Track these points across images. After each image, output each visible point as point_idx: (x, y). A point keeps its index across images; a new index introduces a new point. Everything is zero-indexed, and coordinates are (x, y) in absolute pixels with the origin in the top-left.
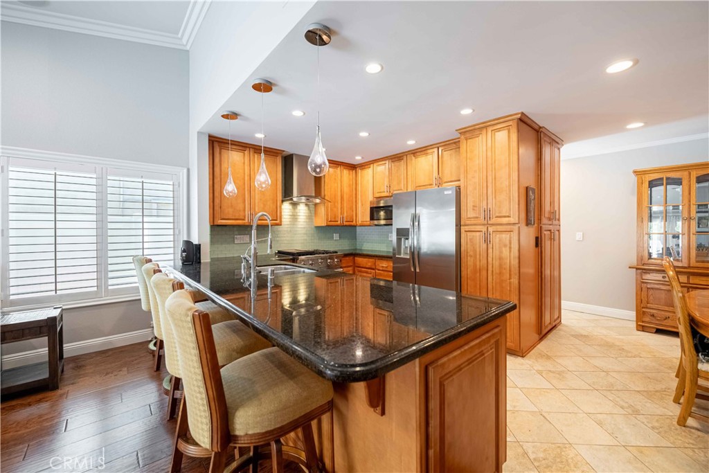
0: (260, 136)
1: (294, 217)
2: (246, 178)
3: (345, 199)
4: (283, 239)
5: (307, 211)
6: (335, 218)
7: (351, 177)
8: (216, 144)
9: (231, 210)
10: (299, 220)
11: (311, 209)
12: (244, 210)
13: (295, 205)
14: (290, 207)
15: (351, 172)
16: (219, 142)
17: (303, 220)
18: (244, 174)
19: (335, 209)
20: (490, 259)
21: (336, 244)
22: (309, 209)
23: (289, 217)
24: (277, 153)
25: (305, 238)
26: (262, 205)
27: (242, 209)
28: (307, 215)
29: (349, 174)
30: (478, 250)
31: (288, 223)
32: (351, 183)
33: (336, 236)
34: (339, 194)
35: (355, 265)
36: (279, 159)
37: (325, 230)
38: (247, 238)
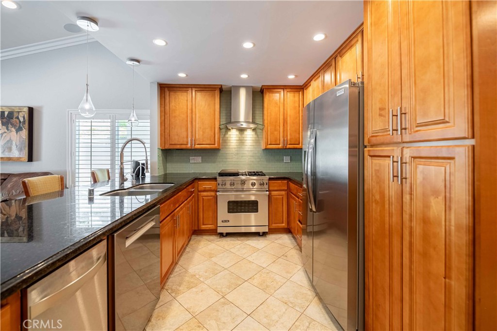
0: (182, 75)
1: (241, 142)
2: (189, 111)
3: (289, 122)
4: (228, 160)
5: (255, 136)
6: (276, 141)
7: (297, 99)
8: (166, 89)
9: (176, 137)
10: (245, 144)
11: (258, 134)
12: (187, 137)
13: (242, 130)
14: (237, 133)
15: (297, 94)
16: (168, 87)
17: (250, 144)
18: (187, 108)
19: (276, 133)
20: (406, 217)
21: (283, 167)
22: (256, 133)
23: (235, 141)
24: (215, 88)
25: (253, 160)
26: (201, 133)
27: (185, 136)
28: (254, 139)
29: (294, 96)
30: (387, 192)
31: (235, 147)
32: (297, 105)
33: (287, 159)
34: (282, 117)
35: (289, 191)
36: (217, 93)
37: (271, 153)
38: (199, 159)
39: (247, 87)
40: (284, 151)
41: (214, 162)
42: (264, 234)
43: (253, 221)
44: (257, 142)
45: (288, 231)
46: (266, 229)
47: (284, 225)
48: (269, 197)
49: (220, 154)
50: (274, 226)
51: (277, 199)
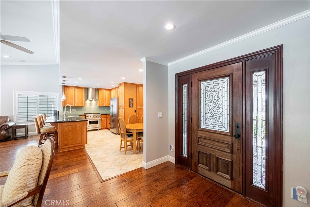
1: (91, 104)
3: (106, 99)
6: (102, 104)
7: (109, 92)
9: (69, 103)
11: (97, 102)
12: (73, 103)
14: (90, 101)
15: (109, 91)
16: (66, 87)
17: (94, 105)
19: (102, 102)
21: (105, 111)
23: (89, 104)
25: (95, 110)
31: (89, 106)
32: (109, 94)
33: (106, 109)
34: (104, 98)
35: (107, 117)
36: (84, 89)
37: (101, 107)
38: (76, 110)
39: (93, 88)
40: (105, 107)
41: (81, 111)
42: (100, 129)
43: (97, 126)
44: (96, 104)
45: (107, 128)
46: (100, 128)
47: (105, 127)
48: (101, 119)
49: (83, 108)
50: (102, 127)
51: (103, 120)
